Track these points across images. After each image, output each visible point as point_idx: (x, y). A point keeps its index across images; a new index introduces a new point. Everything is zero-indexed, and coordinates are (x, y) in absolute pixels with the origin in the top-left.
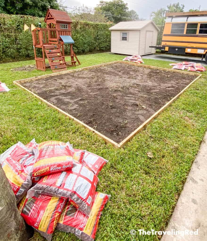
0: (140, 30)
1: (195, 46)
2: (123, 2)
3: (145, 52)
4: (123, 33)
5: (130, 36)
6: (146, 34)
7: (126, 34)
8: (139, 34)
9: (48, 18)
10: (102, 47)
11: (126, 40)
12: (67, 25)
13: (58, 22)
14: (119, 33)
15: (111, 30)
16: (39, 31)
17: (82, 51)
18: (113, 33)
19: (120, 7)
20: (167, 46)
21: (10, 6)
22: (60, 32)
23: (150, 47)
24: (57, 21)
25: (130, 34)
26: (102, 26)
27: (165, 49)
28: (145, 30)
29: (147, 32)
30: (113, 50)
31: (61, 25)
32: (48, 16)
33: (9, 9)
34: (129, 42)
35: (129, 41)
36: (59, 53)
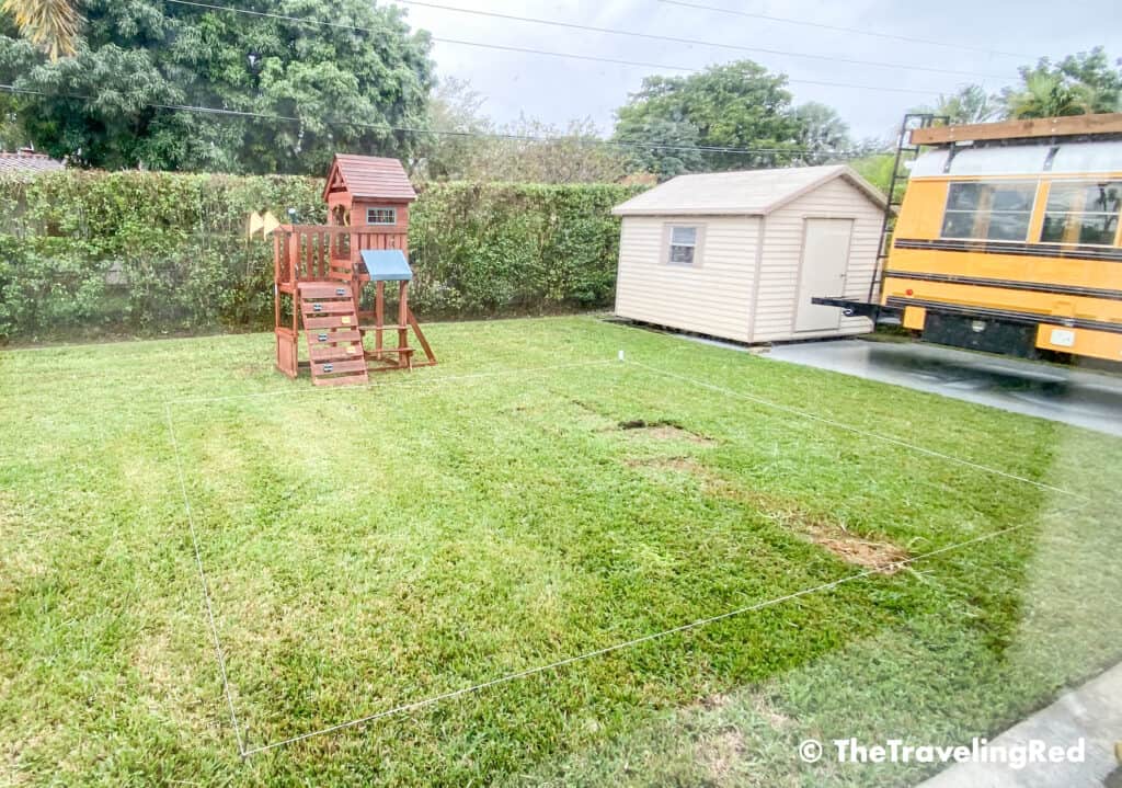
0: (761, 217)
2: (764, 70)
3: (793, 325)
4: (677, 230)
5: (714, 242)
6: (804, 232)
7: (692, 231)
8: (756, 234)
9: (334, 186)
10: (579, 290)
11: (689, 260)
12: (395, 209)
13: (357, 201)
14: (658, 225)
15: (624, 216)
16: (289, 234)
17: (485, 303)
18: (628, 231)
19: (745, 92)
20: (916, 304)
22: (364, 238)
23: (816, 301)
24: (355, 197)
25: (709, 233)
26: (586, 197)
27: (902, 319)
28: (800, 214)
29: (809, 222)
30: (625, 306)
31: (371, 213)
32: (334, 181)
33: (259, 151)
34: (704, 271)
35: (706, 265)
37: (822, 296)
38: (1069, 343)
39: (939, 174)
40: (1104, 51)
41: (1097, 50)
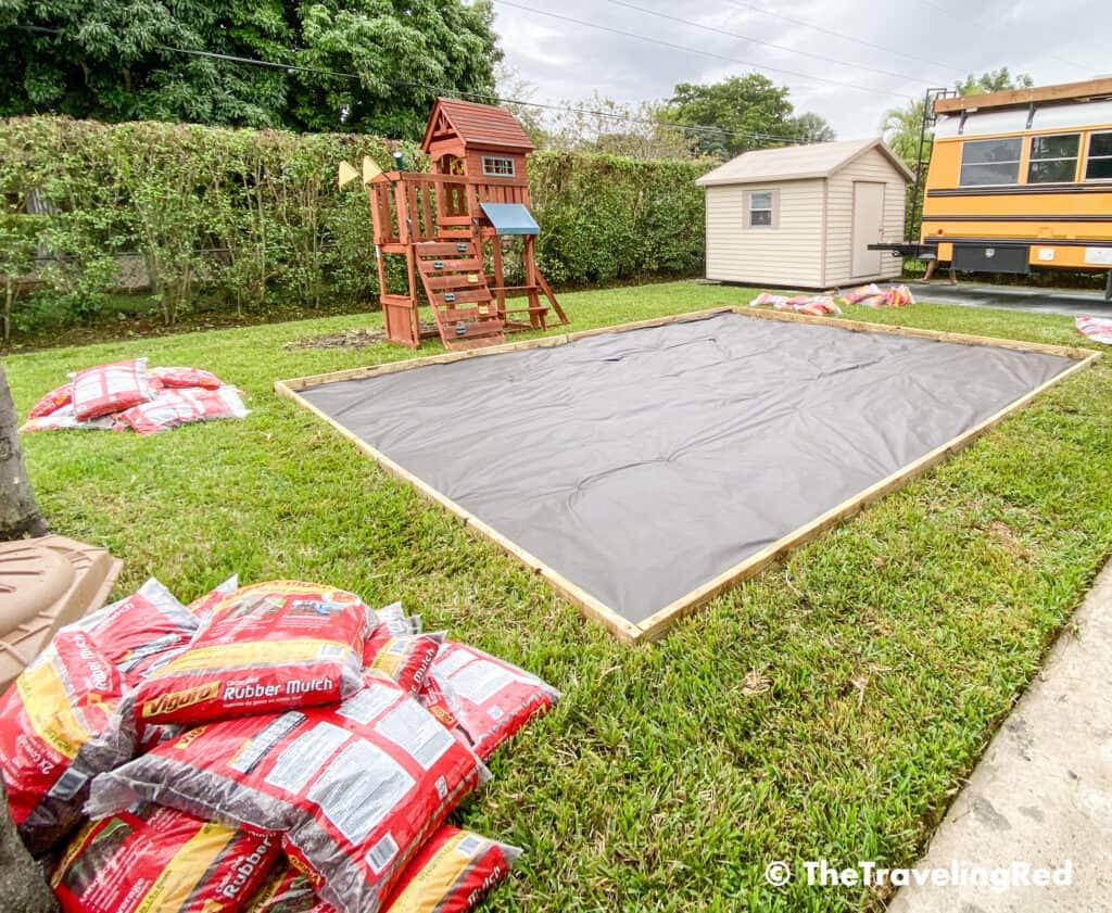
0: (825, 179)
1: (1071, 236)
2: (769, 83)
3: (851, 272)
4: (753, 197)
5: (786, 206)
6: (854, 194)
7: (767, 197)
8: (821, 195)
9: (438, 134)
10: (668, 260)
11: (767, 222)
12: (512, 160)
13: (472, 148)
14: (738, 193)
15: (708, 187)
16: (394, 183)
17: (588, 274)
18: (713, 201)
19: (757, 102)
20: (946, 241)
21: (310, 104)
22: (482, 189)
23: (871, 247)
24: (468, 143)
25: (782, 197)
26: (668, 172)
27: (936, 254)
28: (850, 178)
29: (857, 185)
30: (714, 270)
31: (487, 162)
32: (438, 127)
33: (305, 115)
34: (781, 231)
35: (782, 226)
36: (477, 272)
37: (875, 243)
38: (1051, 258)
39: (955, 135)
40: (1009, 71)
41: (1005, 70)
